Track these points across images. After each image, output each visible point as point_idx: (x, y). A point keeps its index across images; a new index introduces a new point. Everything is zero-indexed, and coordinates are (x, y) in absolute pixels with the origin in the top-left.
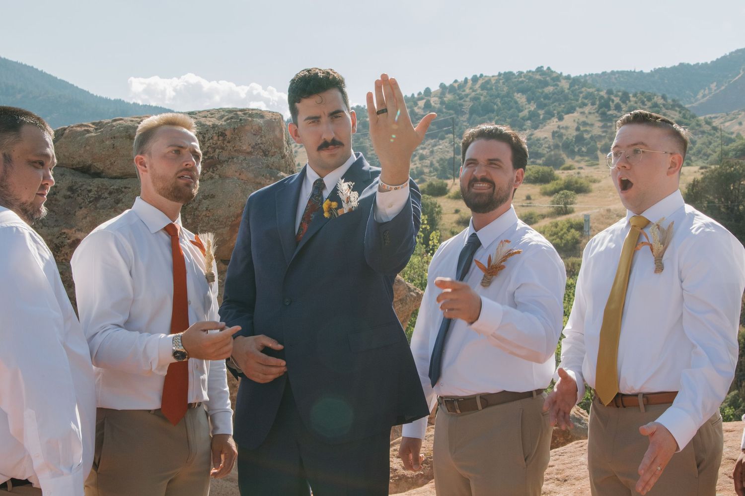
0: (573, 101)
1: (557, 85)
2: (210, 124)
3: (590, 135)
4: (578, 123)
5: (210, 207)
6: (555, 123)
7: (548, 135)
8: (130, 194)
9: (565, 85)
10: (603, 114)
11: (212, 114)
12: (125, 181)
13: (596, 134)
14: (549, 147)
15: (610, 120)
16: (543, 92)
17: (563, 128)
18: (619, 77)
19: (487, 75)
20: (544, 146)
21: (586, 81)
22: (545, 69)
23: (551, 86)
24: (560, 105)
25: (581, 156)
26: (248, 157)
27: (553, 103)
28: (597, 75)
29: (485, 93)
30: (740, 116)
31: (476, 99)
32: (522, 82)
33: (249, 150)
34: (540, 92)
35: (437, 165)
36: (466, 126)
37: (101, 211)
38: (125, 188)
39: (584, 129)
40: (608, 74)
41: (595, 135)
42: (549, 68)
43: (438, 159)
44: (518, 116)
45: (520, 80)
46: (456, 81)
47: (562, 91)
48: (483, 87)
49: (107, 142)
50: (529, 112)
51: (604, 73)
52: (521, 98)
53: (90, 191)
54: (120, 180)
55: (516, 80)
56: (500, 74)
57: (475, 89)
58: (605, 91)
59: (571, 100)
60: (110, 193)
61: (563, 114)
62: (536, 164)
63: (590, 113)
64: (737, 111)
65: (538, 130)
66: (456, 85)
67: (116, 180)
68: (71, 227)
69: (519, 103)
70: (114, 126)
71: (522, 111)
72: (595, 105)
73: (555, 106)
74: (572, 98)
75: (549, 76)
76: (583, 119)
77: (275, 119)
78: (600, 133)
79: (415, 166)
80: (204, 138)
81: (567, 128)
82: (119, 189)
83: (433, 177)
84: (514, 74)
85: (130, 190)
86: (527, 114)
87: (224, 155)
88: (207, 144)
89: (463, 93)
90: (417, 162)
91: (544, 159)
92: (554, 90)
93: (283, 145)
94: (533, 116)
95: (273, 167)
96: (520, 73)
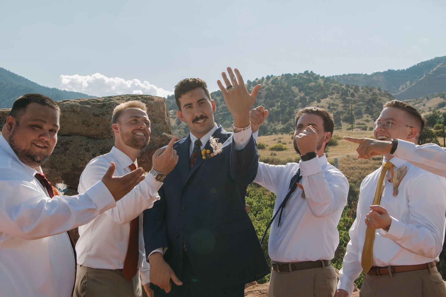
0: (326, 91)
1: (317, 82)
3: (336, 111)
4: (329, 104)
6: (315, 104)
8: (73, 145)
9: (321, 82)
10: (344, 99)
11: (122, 98)
13: (340, 110)
15: (348, 103)
16: (308, 86)
18: (353, 77)
19: (275, 75)
21: (333, 80)
22: (309, 72)
23: (313, 82)
24: (318, 93)
27: (314, 92)
28: (340, 76)
29: (274, 86)
30: (424, 101)
31: (269, 89)
32: (296, 80)
34: (306, 86)
37: (56, 155)
38: (71, 141)
39: (333, 107)
40: (347, 75)
41: (339, 111)
42: (312, 72)
44: (294, 100)
45: (295, 78)
46: (257, 79)
47: (320, 85)
48: (273, 83)
50: (300, 97)
51: (344, 75)
52: (295, 89)
54: (67, 137)
55: (292, 78)
56: (283, 75)
57: (268, 83)
58: (345, 86)
59: (325, 91)
61: (320, 99)
63: (336, 98)
64: (422, 98)
66: (257, 81)
67: (65, 137)
69: (295, 92)
70: (64, 105)
71: (296, 97)
72: (339, 94)
73: (316, 94)
74: (326, 89)
75: (312, 76)
76: (332, 102)
77: (160, 101)
78: (342, 110)
82: (67, 142)
84: (291, 75)
85: (74, 142)
86: (299, 98)
92: (315, 85)
93: (165, 117)
94: (302, 100)
95: (159, 130)
96: (295, 75)
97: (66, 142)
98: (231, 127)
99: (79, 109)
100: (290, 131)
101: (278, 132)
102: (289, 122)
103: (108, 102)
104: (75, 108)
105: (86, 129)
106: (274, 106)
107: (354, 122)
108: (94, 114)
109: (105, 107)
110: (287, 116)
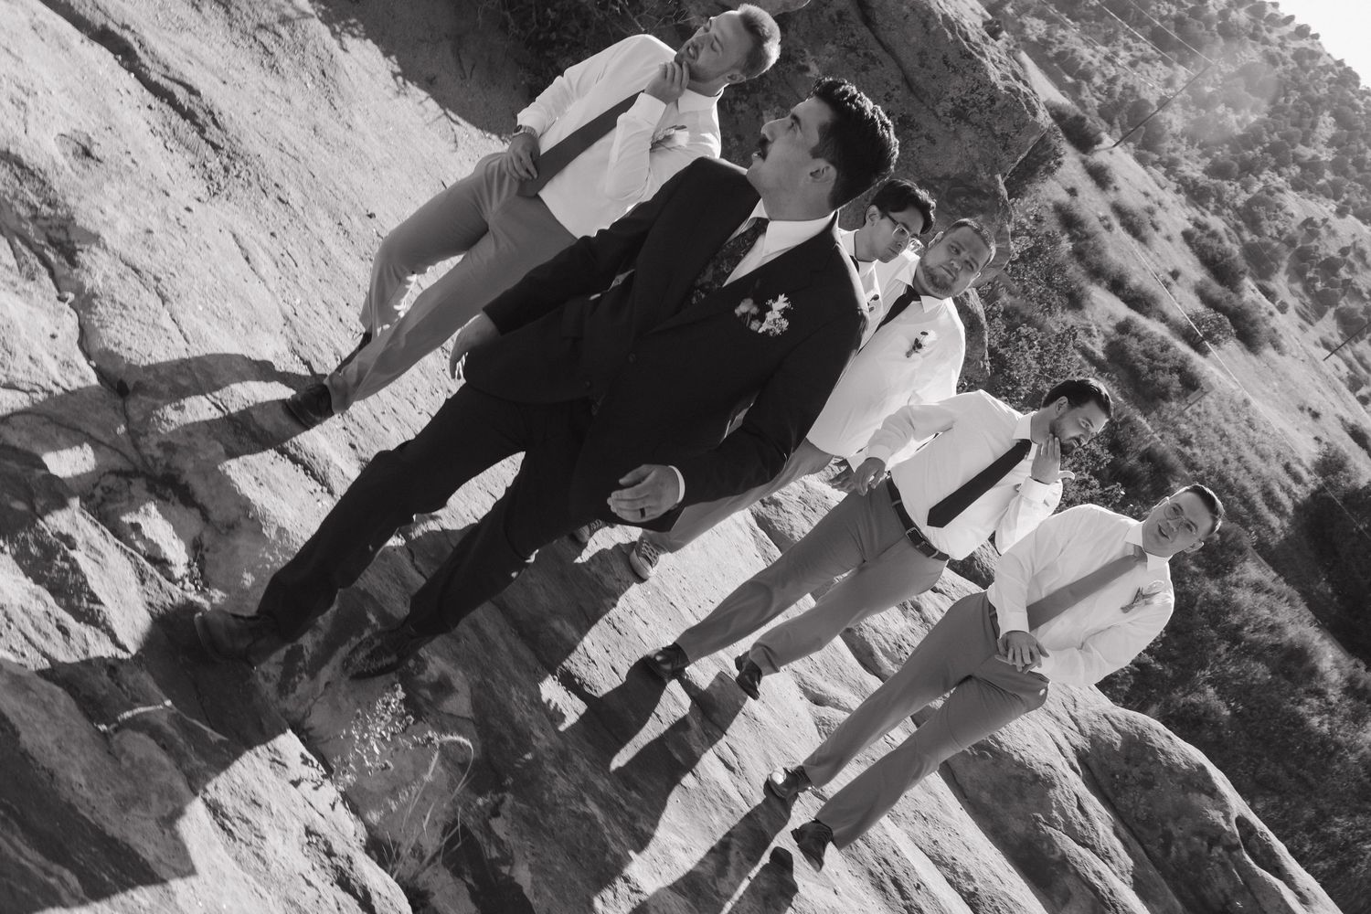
2: (993, 78)
3: (1349, 277)
4: (1355, 243)
5: (923, 149)
6: (1327, 210)
7: (1300, 215)
12: (885, 55)
13: (1358, 282)
14: (1280, 232)
16: (1364, 152)
17: (1329, 227)
19: (1324, 45)
20: (1277, 222)
24: (1363, 193)
25: (1306, 290)
26: (990, 138)
27: (1357, 180)
29: (1292, 65)
31: (1272, 59)
32: (1355, 107)
33: (997, 133)
34: (1359, 147)
35: (1118, 89)
36: (1215, 80)
39: (1353, 261)
41: (1355, 284)
43: (1130, 83)
44: (1293, 146)
45: (1357, 101)
46: (1276, 5)
48: (1299, 55)
49: (905, 7)
50: (1315, 157)
52: (1326, 126)
53: (853, 35)
54: (881, 49)
55: (1351, 95)
56: (1340, 63)
57: (1287, 45)
60: (866, 54)
61: (1351, 210)
62: (1239, 235)
65: (1295, 194)
66: (1270, 10)
68: (813, 53)
69: (1318, 130)
71: (1307, 146)
73: (1355, 188)
79: (1090, 58)
80: (977, 88)
81: (1333, 233)
83: (1094, 99)
84: (1358, 84)
86: (1310, 157)
87: (976, 118)
88: (974, 96)
89: (1265, 33)
90: (1099, 57)
91: (1256, 238)
94: (1312, 167)
97: (873, 57)
98: (1092, 51)
99: (935, 27)
100: (1202, 205)
101: (1176, 176)
102: (1225, 183)
103: (978, 57)
104: (932, 19)
105: (916, 66)
106: (1236, 111)
107: (1357, 341)
108: (945, 57)
109: (968, 62)
110: (1236, 165)
